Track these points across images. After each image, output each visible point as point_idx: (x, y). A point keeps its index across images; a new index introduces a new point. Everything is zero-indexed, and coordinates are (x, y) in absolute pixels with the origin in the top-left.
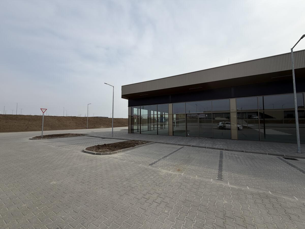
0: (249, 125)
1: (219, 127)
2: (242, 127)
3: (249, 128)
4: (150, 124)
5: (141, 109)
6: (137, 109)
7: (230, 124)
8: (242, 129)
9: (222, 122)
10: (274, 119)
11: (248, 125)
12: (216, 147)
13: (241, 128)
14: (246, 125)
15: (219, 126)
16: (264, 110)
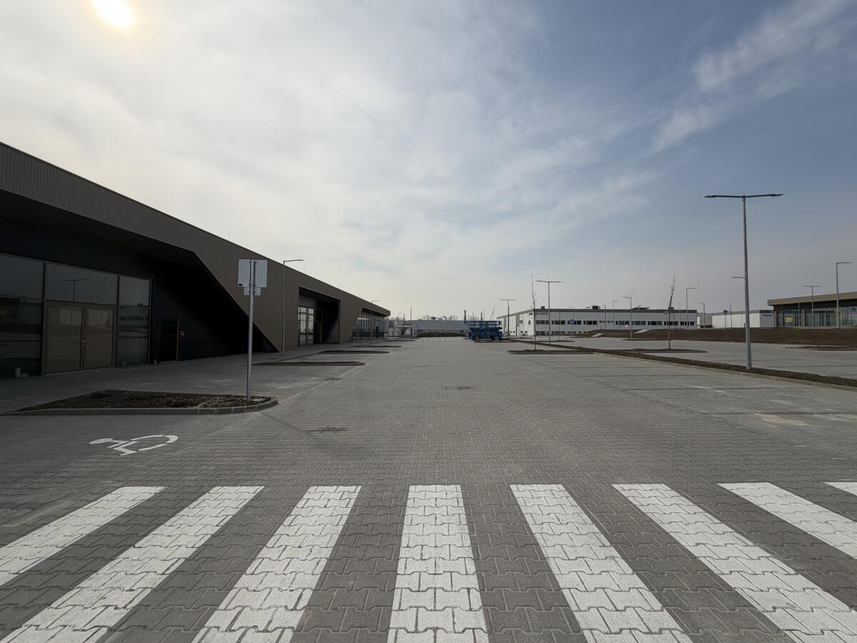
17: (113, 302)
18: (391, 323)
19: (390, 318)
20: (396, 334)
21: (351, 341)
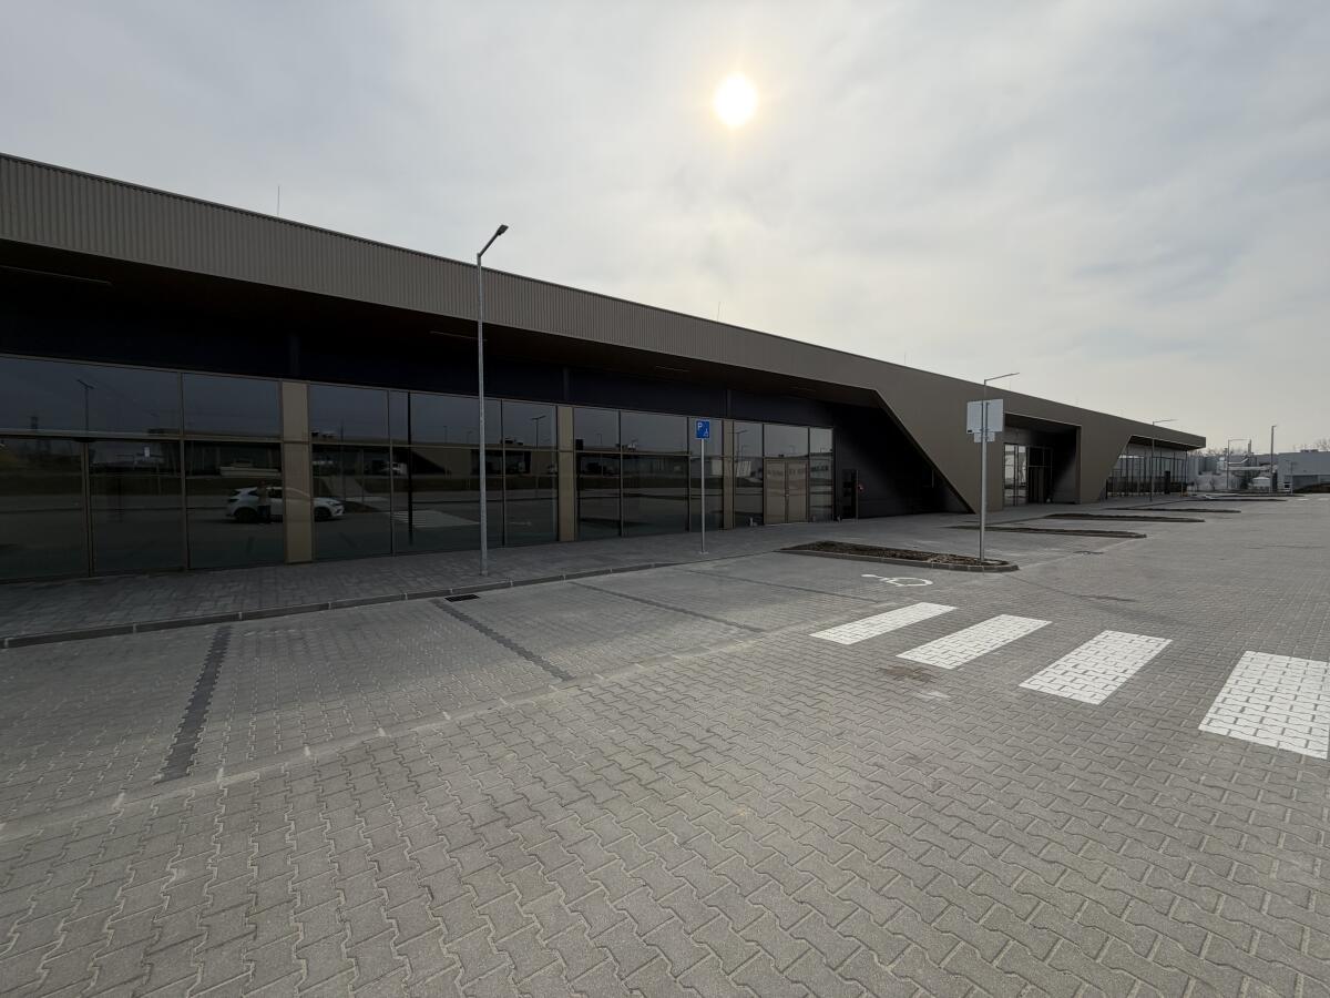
0: (371, 499)
1: (235, 514)
2: (341, 507)
3: (368, 509)
7: (278, 494)
8: (340, 514)
9: (254, 489)
10: (446, 477)
11: (367, 499)
12: (199, 614)
13: (337, 510)
14: (358, 500)
15: (236, 506)
16: (410, 442)
18: (1208, 464)
19: (1204, 451)
20: (1222, 485)
21: (1103, 498)
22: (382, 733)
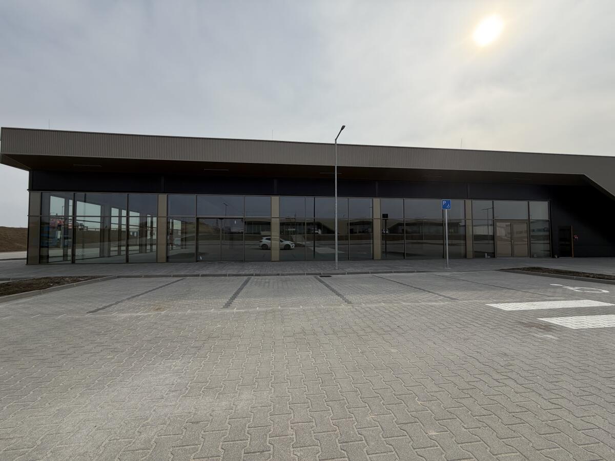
0: (305, 243)
2: (294, 245)
4: (106, 243)
5: (78, 203)
6: (63, 200)
12: (244, 273)
17: (526, 218)
22: (280, 307)
